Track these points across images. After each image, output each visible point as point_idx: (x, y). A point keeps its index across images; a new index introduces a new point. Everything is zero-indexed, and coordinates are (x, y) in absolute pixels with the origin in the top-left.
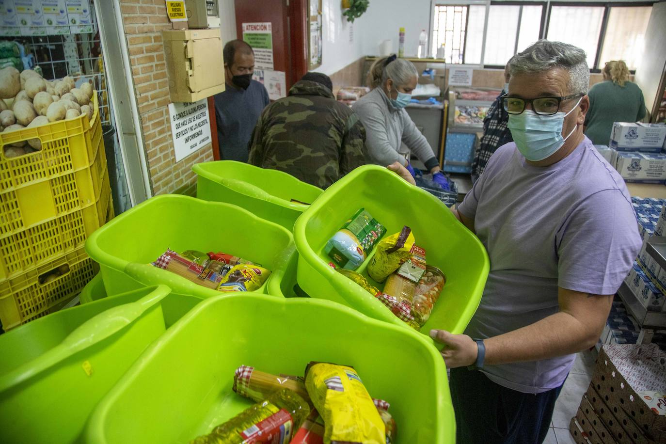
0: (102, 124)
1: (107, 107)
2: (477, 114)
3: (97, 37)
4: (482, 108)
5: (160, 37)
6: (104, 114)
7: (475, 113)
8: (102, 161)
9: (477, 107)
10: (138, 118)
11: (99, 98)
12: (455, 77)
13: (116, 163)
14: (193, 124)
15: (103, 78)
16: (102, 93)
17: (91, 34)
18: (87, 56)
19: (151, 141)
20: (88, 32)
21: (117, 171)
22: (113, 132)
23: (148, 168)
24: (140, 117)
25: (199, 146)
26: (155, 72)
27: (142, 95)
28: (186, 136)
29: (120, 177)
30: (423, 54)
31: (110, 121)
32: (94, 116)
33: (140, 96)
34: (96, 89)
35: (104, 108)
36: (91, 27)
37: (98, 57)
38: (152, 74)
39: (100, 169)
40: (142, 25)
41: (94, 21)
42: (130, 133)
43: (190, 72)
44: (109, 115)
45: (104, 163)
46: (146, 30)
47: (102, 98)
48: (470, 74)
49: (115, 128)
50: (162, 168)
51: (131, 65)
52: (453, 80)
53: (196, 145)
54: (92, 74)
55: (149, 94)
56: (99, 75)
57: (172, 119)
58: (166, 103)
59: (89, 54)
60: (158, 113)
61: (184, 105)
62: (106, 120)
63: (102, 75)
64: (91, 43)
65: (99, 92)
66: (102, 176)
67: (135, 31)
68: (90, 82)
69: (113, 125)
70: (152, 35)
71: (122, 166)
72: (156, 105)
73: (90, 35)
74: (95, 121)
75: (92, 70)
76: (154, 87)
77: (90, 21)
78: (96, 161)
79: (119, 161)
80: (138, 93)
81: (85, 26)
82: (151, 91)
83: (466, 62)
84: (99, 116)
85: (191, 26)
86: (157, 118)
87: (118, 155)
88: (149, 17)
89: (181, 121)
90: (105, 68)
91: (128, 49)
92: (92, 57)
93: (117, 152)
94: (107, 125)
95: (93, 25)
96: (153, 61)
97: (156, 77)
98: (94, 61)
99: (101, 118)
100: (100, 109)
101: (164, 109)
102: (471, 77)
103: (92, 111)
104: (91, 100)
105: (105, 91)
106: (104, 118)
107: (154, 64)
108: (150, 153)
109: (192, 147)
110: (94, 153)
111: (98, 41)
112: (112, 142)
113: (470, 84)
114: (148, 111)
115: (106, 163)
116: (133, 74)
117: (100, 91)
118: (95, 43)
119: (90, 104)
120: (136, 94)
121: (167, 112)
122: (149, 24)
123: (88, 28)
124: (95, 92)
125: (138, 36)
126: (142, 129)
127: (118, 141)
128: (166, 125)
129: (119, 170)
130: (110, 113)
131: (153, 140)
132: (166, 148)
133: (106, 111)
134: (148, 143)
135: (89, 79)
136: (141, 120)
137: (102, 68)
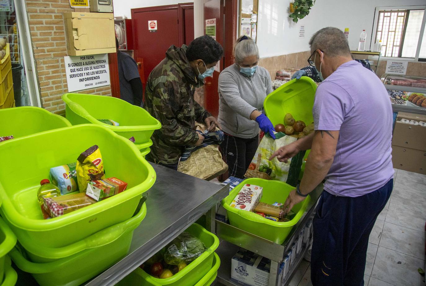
0: (12, 62)
1: (18, 54)
2: (401, 97)
3: (14, 13)
4: (406, 93)
5: (61, 16)
6: (15, 57)
7: (399, 96)
8: (9, 82)
9: (402, 91)
10: (33, 62)
11: (11, 48)
12: (391, 67)
13: (22, 86)
14: (90, 71)
15: (16, 37)
16: (13, 45)
17: (9, 12)
18: (4, 24)
19: (44, 76)
20: (7, 11)
21: (22, 91)
22: (21, 68)
23: (40, 92)
24: (36, 61)
25: (94, 86)
26: (53, 36)
27: (39, 48)
28: (82, 78)
29: (24, 95)
30: (361, 48)
31: (19, 62)
32: (6, 57)
33: (37, 48)
34: (9, 43)
35: (14, 54)
36: (9, 9)
37: (13, 25)
38: (50, 37)
39: (7, 87)
40: (44, 8)
41: (12, 5)
42: (30, 70)
43: (76, 37)
44: (19, 58)
45: (11, 85)
46: (46, 11)
47: (14, 48)
48: (405, 65)
49: (23, 66)
50: (53, 94)
51: (30, 30)
52: (389, 70)
53: (92, 84)
54: (7, 34)
55: (46, 49)
56: (13, 35)
57: (67, 66)
58: (63, 55)
59: (5, 23)
60: (53, 60)
61: (81, 59)
62: (15, 60)
63: (15, 36)
64: (7, 17)
65: (11, 45)
66: (8, 91)
67: (37, 12)
68: (5, 38)
69: (22, 64)
70: (53, 15)
71: (26, 89)
72: (53, 56)
73: (7, 13)
74: (6, 60)
75: (7, 32)
76: (52, 45)
77: (8, 5)
78: (4, 83)
79: (24, 85)
80: (35, 46)
81: (3, 7)
82: (47, 47)
83: (403, 55)
84: (10, 58)
85: (92, 11)
86: (52, 64)
87: (24, 82)
88: (52, 4)
89: (76, 68)
90: (18, 31)
91: (29, 21)
92: (8, 24)
93: (24, 80)
94: (16, 63)
95: (11, 8)
96: (53, 30)
97: (53, 39)
98: (9, 27)
99: (12, 59)
100: (11, 54)
101: (60, 59)
102: (406, 68)
103: (4, 54)
104: (4, 48)
105: (17, 45)
106: (14, 59)
107: (53, 32)
108: (42, 83)
109: (86, 85)
110: (2, 78)
111: (14, 16)
112: (20, 74)
113: (405, 73)
114: (44, 58)
115: (12, 85)
116: (31, 35)
117: (13, 44)
118: (11, 17)
119: (3, 50)
120: (33, 47)
121: (63, 61)
122: (51, 8)
123: (6, 8)
124: (8, 44)
125: (38, 14)
126: (36, 68)
127: (25, 74)
128: (61, 68)
129: (23, 90)
130: (20, 57)
131: (47, 76)
132: (60, 82)
133: (16, 55)
134: (41, 76)
135: (3, 36)
136: (36, 62)
137: (16, 31)
